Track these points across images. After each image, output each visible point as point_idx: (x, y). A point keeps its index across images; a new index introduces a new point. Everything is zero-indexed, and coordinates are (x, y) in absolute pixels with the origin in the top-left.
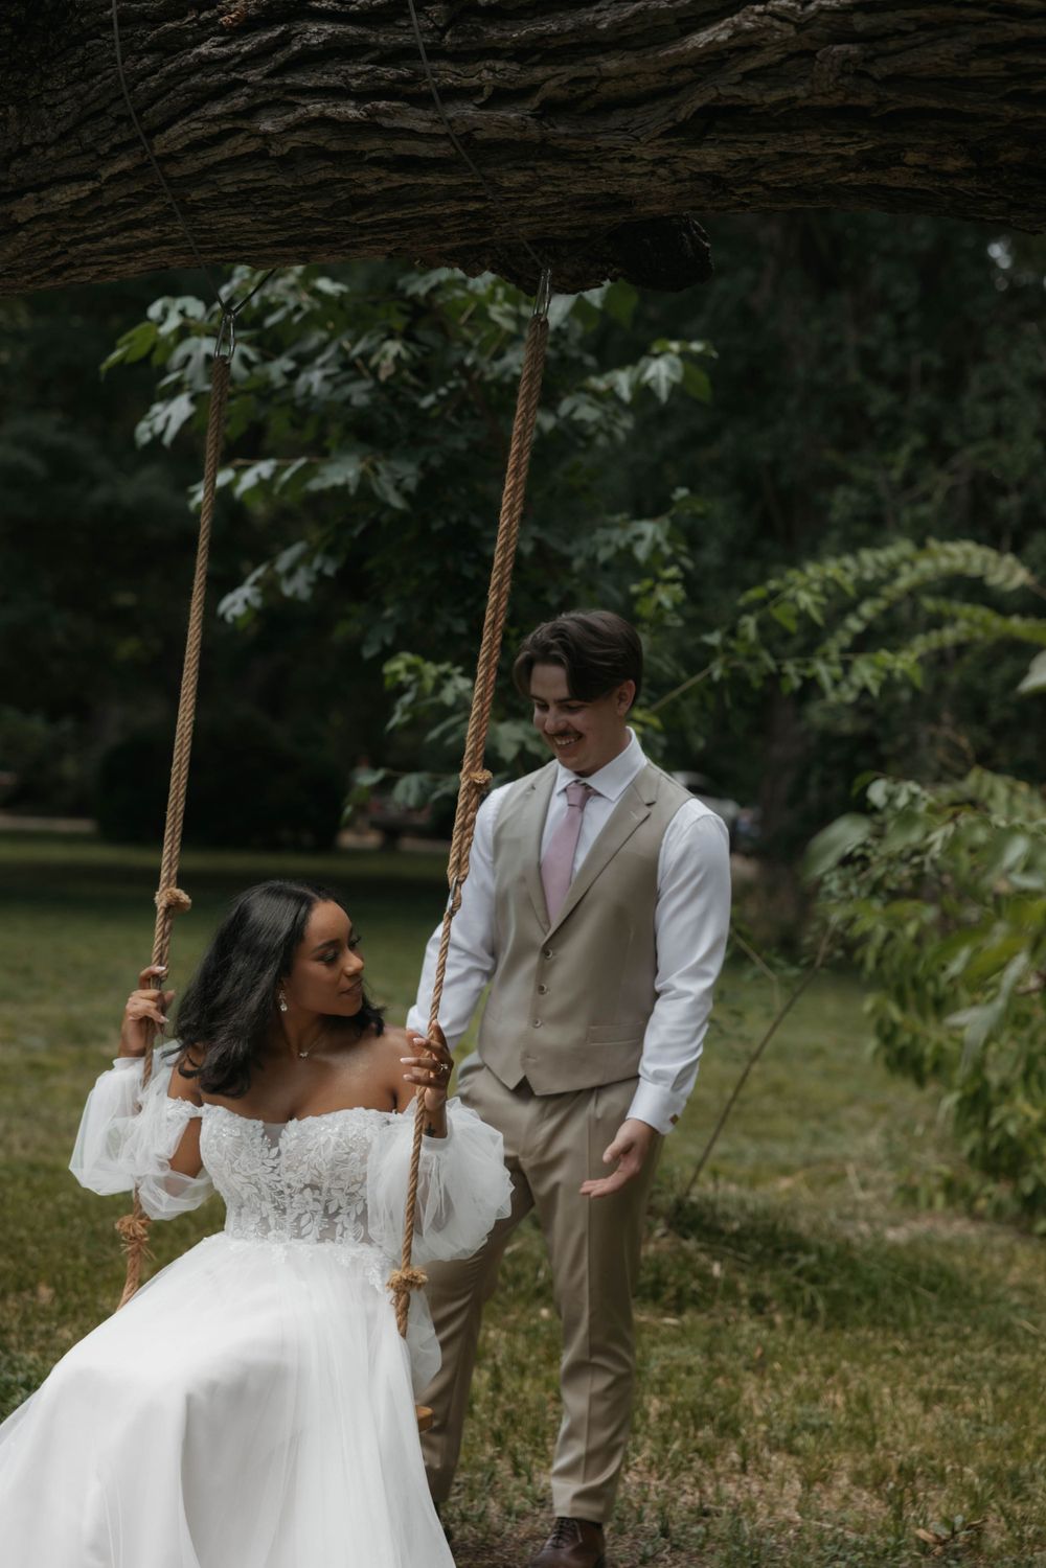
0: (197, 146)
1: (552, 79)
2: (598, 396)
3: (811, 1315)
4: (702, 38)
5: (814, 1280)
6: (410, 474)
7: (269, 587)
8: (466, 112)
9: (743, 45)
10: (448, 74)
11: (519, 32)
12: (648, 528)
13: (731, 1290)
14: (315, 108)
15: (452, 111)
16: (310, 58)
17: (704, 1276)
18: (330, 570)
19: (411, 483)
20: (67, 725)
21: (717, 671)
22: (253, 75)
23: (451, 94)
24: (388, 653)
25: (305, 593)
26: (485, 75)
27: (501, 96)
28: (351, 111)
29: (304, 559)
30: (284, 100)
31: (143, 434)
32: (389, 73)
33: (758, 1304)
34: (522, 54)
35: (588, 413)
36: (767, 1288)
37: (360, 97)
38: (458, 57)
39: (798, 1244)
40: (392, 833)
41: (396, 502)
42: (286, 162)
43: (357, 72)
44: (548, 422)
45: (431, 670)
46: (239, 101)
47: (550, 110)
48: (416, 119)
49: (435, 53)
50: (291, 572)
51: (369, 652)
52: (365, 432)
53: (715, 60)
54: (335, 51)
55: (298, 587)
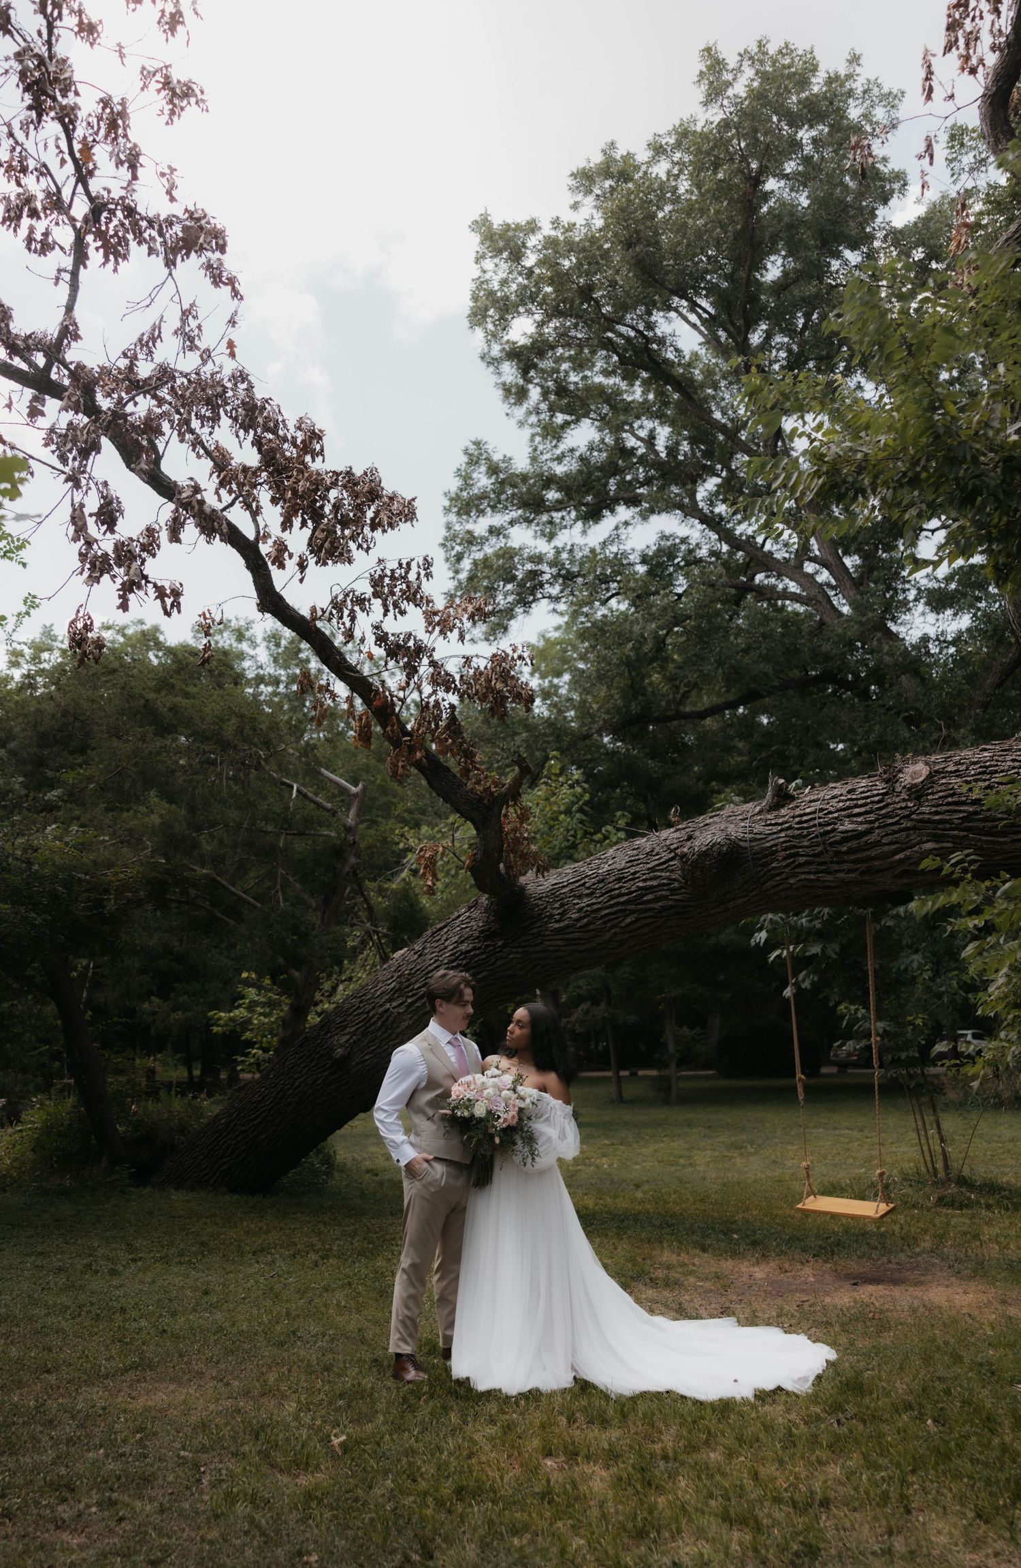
0: (774, 887)
1: (863, 867)
2: (893, 917)
3: (1007, 1209)
4: (897, 857)
5: (1008, 1198)
6: (837, 947)
7: (797, 985)
8: (842, 875)
9: (908, 858)
10: (836, 867)
11: (852, 858)
12: (915, 957)
13: (978, 1203)
14: (803, 877)
15: (838, 875)
16: (800, 865)
17: (969, 1198)
18: (816, 979)
19: (837, 950)
20: (698, 1030)
21: (945, 999)
22: (787, 870)
23: (837, 871)
24: (838, 1004)
25: (809, 987)
26: (845, 866)
27: (850, 871)
28: (812, 877)
29: (807, 976)
30: (795, 875)
31: (753, 942)
32: (821, 868)
33: (988, 1207)
34: (853, 862)
35: (890, 923)
36: (991, 1202)
37: (814, 873)
38: (838, 863)
39: (1001, 1189)
40: (843, 1065)
41: (834, 956)
42: (797, 889)
43: (813, 868)
44: (878, 927)
45: (853, 1008)
46: (784, 876)
47: (862, 873)
48: (829, 878)
49: (832, 862)
50: (803, 981)
51: (831, 1004)
52: (821, 935)
53: (901, 861)
54: (807, 863)
55: (806, 985)
